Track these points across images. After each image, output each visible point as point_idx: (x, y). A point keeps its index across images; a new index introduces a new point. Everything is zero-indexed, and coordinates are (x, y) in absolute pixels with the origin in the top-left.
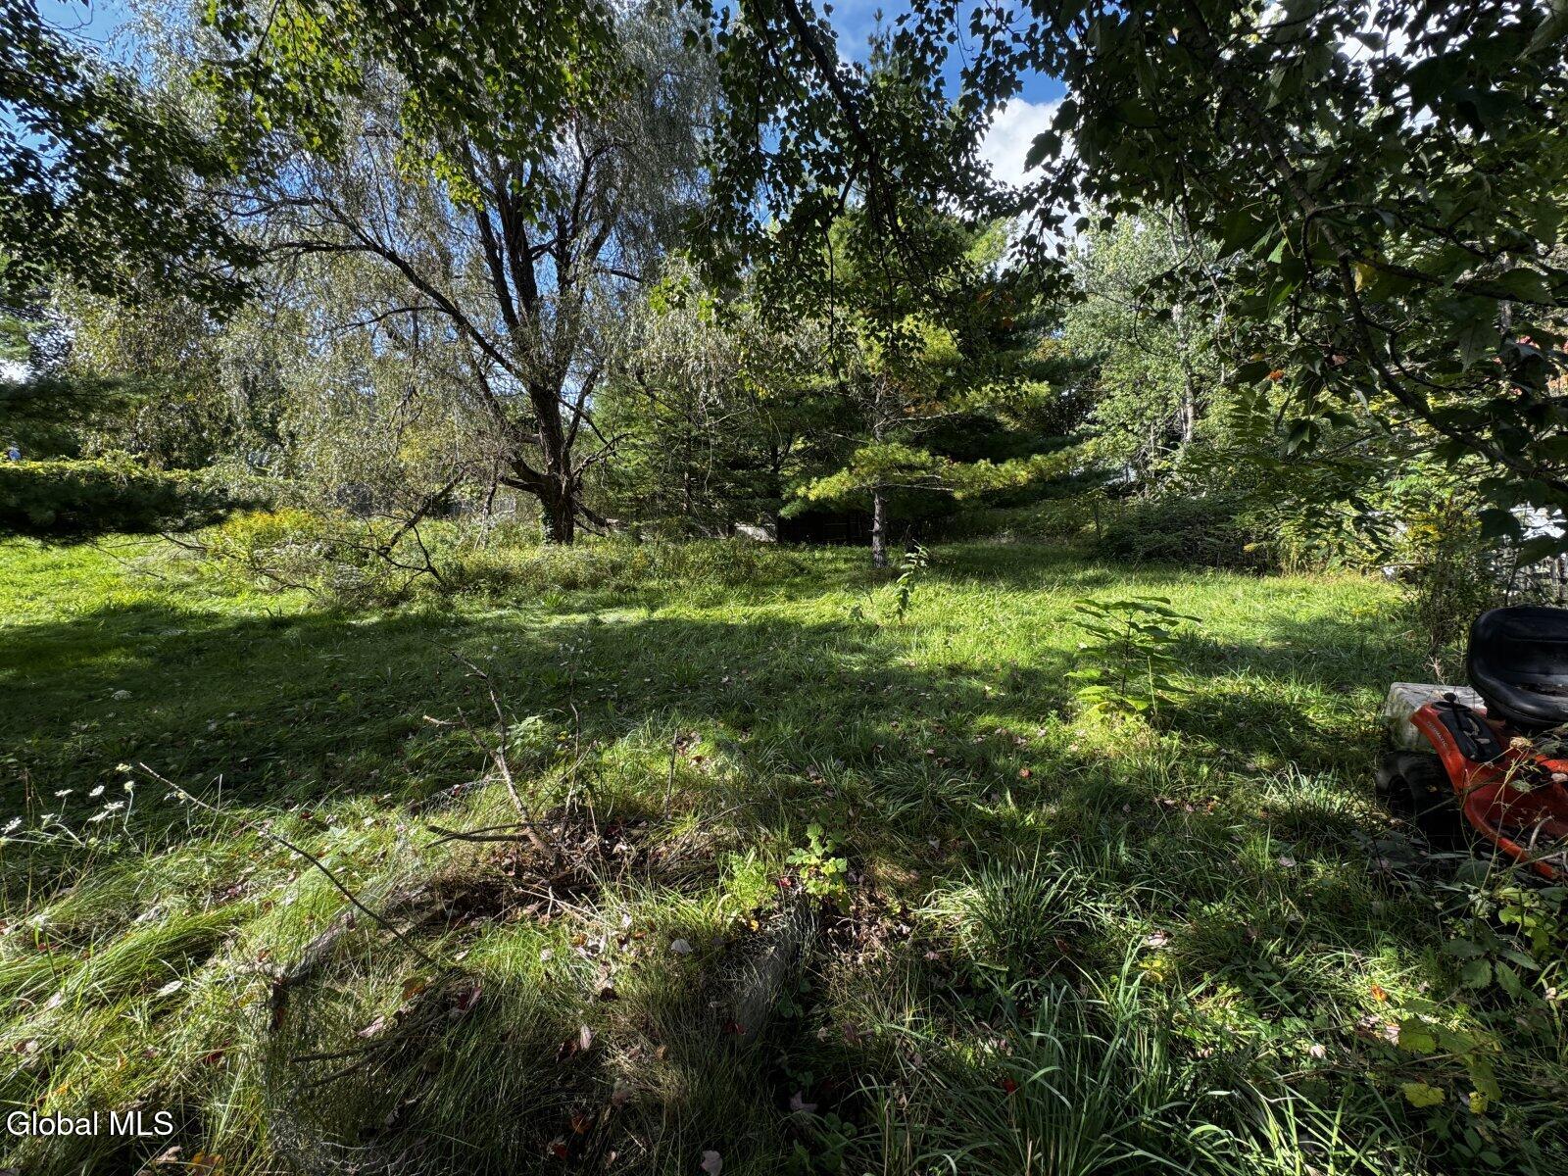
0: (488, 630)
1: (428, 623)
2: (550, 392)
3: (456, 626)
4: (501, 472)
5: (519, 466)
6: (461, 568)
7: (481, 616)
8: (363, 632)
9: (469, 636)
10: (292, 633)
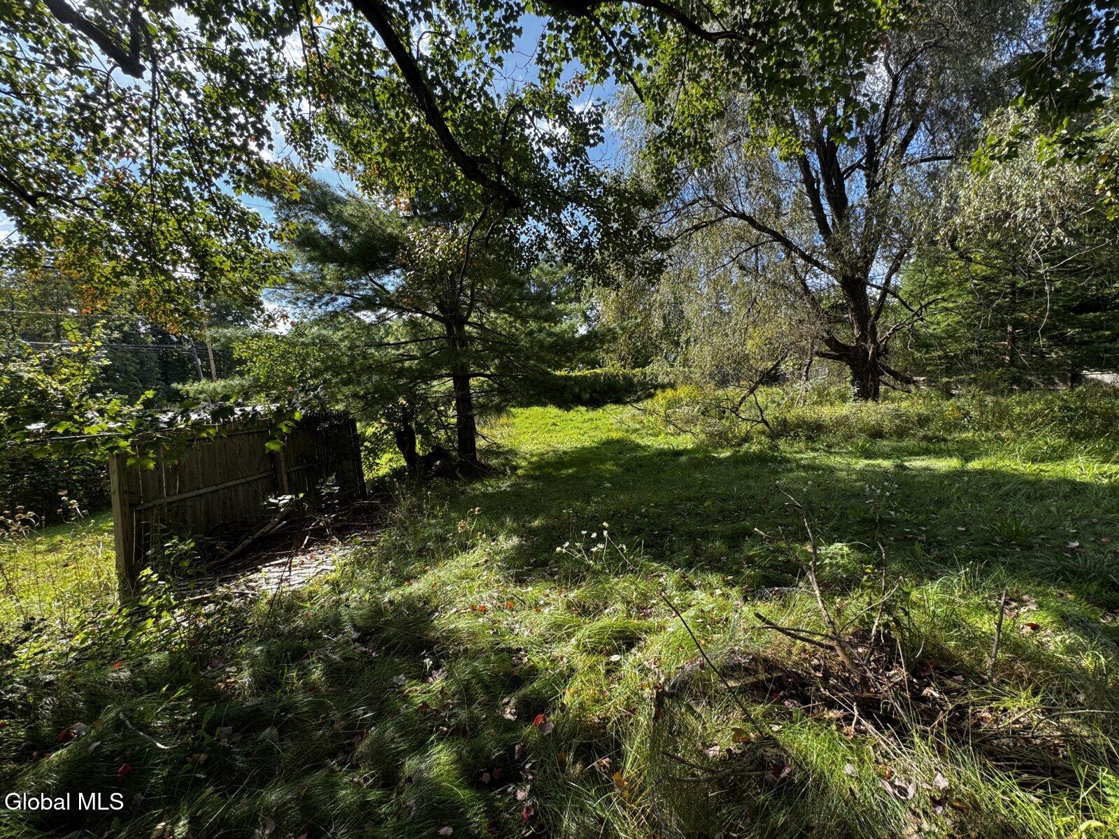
0: (804, 467)
1: (761, 459)
2: (859, 279)
3: (780, 462)
4: (816, 348)
5: (831, 342)
6: (785, 420)
7: (798, 456)
8: (720, 462)
9: (791, 470)
10: (683, 459)
